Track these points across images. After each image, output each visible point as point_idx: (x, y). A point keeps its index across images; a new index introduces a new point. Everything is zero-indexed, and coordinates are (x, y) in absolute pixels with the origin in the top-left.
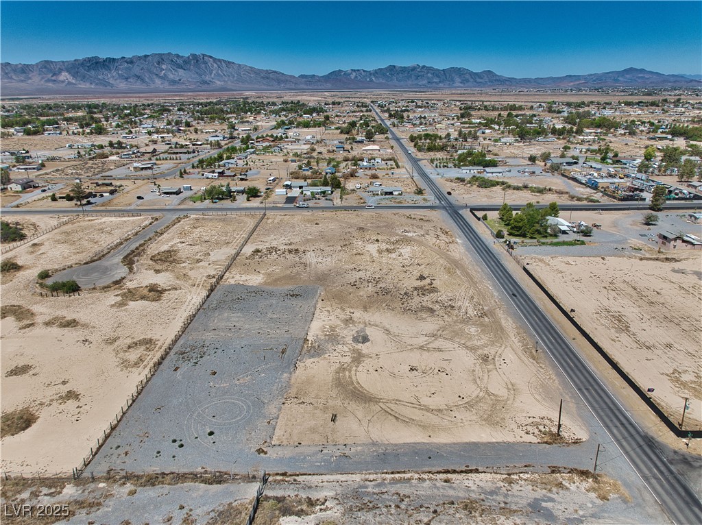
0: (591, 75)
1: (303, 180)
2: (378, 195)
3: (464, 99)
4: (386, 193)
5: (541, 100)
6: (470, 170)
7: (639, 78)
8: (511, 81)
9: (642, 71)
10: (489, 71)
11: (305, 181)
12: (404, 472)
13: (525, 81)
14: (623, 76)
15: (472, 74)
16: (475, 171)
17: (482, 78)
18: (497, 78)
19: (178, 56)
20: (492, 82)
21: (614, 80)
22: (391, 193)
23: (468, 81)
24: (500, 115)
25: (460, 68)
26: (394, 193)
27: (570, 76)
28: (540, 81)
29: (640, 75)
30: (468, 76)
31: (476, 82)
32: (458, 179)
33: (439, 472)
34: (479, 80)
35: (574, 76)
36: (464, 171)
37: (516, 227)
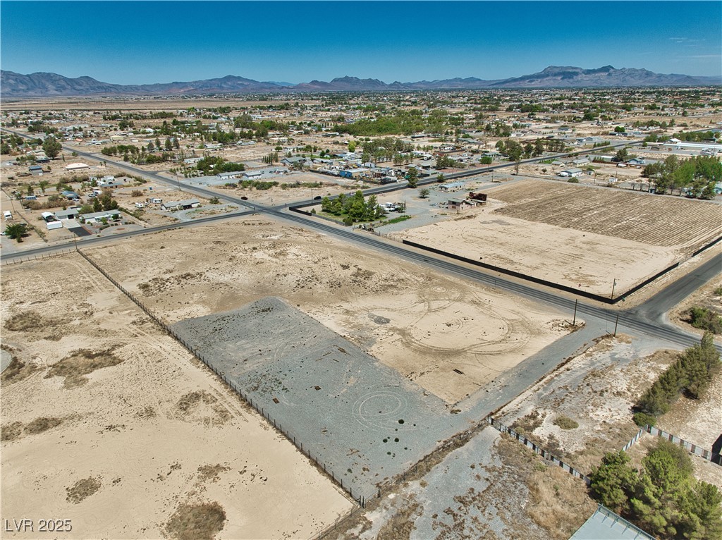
0: (196, 82)
1: (61, 208)
2: (176, 210)
3: (96, 108)
4: (185, 207)
5: (183, 107)
6: (229, 176)
7: (240, 84)
8: (116, 88)
9: (239, 78)
10: (87, 77)
11: (65, 209)
12: (544, 377)
13: (131, 88)
14: (225, 83)
15: (65, 79)
16: (233, 176)
17: (81, 85)
18: (99, 85)
20: (94, 89)
21: (218, 86)
22: (190, 207)
23: (64, 88)
24: (165, 122)
25: (49, 74)
26: (193, 206)
27: (177, 83)
28: (147, 88)
29: (239, 82)
30: (63, 83)
31: (75, 89)
32: (227, 185)
33: (558, 368)
34: (78, 87)
35: (181, 83)
36: (224, 178)
37: (357, 214)
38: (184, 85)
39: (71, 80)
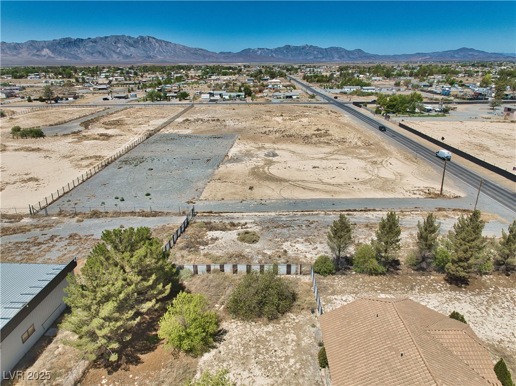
4: (287, 97)
6: (350, 89)
8: (375, 57)
9: (472, 50)
10: (359, 50)
15: (346, 51)
16: (354, 89)
17: (354, 55)
18: (366, 55)
19: (130, 37)
20: (361, 58)
22: (291, 97)
23: (343, 57)
25: (338, 48)
27: (419, 53)
28: (396, 57)
29: (470, 52)
30: (344, 53)
33: (342, 211)
34: (351, 56)
38: (424, 55)
39: (349, 52)
